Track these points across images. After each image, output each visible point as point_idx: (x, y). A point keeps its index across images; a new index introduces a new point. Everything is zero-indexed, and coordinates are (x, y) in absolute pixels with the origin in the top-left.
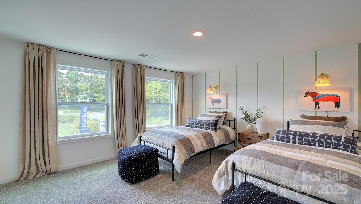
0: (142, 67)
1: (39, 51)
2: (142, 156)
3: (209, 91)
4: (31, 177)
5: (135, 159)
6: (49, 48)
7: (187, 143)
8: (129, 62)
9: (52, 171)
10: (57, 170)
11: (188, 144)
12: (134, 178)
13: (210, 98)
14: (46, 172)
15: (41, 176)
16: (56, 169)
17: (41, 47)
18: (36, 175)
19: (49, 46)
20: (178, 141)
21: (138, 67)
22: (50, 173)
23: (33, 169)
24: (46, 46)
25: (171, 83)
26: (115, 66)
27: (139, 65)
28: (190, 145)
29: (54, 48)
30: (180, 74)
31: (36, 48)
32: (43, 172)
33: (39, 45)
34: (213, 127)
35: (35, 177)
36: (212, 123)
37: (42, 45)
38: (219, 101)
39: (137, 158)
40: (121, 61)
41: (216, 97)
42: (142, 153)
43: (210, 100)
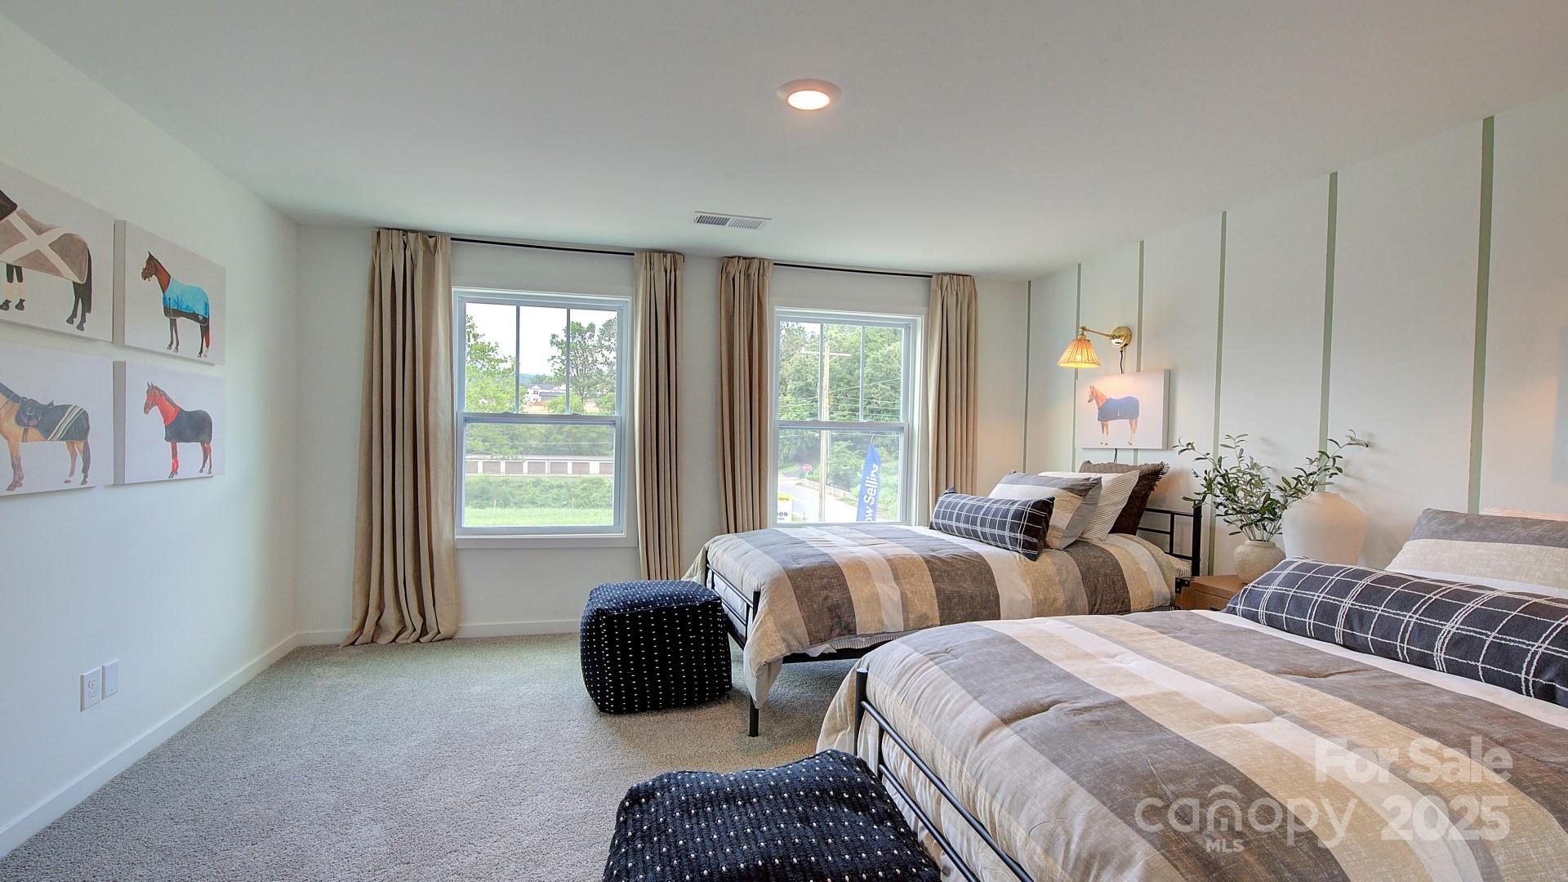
0: (754, 270)
1: (405, 249)
2: (639, 613)
3: (1072, 359)
4: (385, 639)
5: (610, 618)
6: (431, 237)
7: (824, 588)
8: (701, 255)
9: (445, 631)
10: (455, 633)
11: (824, 593)
12: (611, 690)
13: (1095, 396)
14: (424, 632)
15: (409, 641)
16: (453, 632)
17: (411, 236)
18: (397, 636)
19: (431, 232)
20: (784, 572)
21: (735, 269)
22: (438, 637)
23: (390, 617)
24: (423, 232)
25: (907, 327)
26: (642, 273)
27: (741, 261)
28: (836, 596)
29: (443, 234)
30: (958, 281)
31: (397, 241)
32: (415, 630)
33: (405, 232)
34: (1018, 535)
35: (394, 641)
36: (1018, 515)
37: (413, 231)
38: (1127, 410)
39: (621, 617)
40: (664, 252)
41: (1116, 387)
42: (646, 604)
43: (1094, 405)
